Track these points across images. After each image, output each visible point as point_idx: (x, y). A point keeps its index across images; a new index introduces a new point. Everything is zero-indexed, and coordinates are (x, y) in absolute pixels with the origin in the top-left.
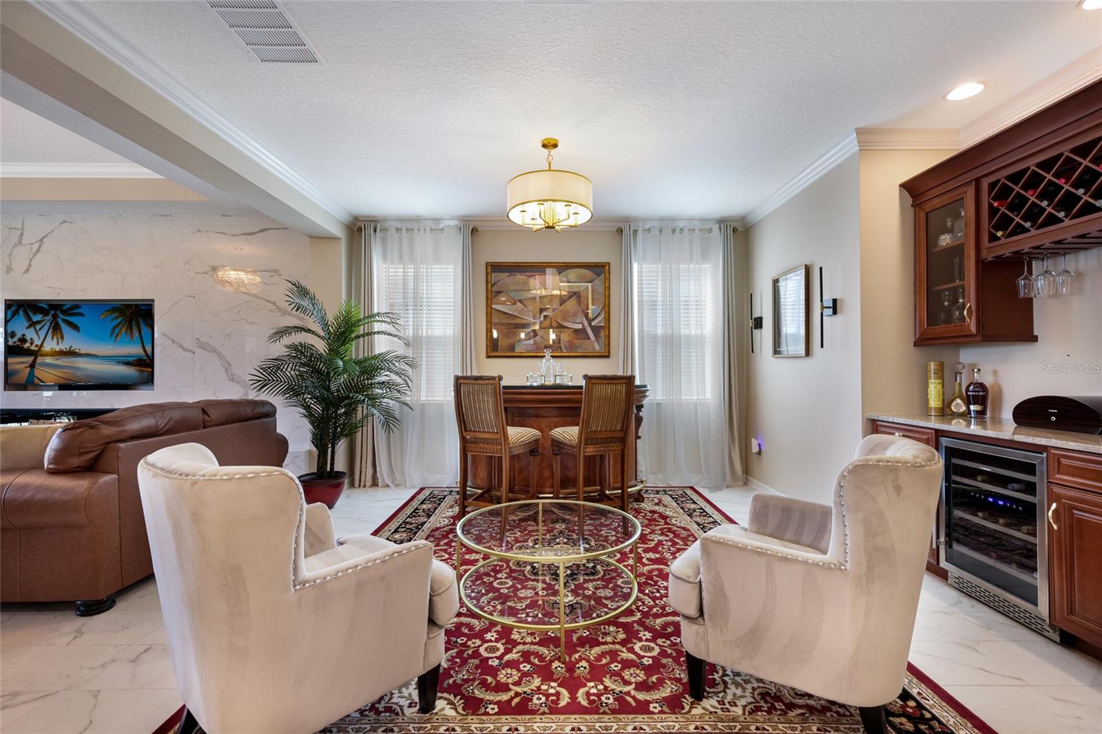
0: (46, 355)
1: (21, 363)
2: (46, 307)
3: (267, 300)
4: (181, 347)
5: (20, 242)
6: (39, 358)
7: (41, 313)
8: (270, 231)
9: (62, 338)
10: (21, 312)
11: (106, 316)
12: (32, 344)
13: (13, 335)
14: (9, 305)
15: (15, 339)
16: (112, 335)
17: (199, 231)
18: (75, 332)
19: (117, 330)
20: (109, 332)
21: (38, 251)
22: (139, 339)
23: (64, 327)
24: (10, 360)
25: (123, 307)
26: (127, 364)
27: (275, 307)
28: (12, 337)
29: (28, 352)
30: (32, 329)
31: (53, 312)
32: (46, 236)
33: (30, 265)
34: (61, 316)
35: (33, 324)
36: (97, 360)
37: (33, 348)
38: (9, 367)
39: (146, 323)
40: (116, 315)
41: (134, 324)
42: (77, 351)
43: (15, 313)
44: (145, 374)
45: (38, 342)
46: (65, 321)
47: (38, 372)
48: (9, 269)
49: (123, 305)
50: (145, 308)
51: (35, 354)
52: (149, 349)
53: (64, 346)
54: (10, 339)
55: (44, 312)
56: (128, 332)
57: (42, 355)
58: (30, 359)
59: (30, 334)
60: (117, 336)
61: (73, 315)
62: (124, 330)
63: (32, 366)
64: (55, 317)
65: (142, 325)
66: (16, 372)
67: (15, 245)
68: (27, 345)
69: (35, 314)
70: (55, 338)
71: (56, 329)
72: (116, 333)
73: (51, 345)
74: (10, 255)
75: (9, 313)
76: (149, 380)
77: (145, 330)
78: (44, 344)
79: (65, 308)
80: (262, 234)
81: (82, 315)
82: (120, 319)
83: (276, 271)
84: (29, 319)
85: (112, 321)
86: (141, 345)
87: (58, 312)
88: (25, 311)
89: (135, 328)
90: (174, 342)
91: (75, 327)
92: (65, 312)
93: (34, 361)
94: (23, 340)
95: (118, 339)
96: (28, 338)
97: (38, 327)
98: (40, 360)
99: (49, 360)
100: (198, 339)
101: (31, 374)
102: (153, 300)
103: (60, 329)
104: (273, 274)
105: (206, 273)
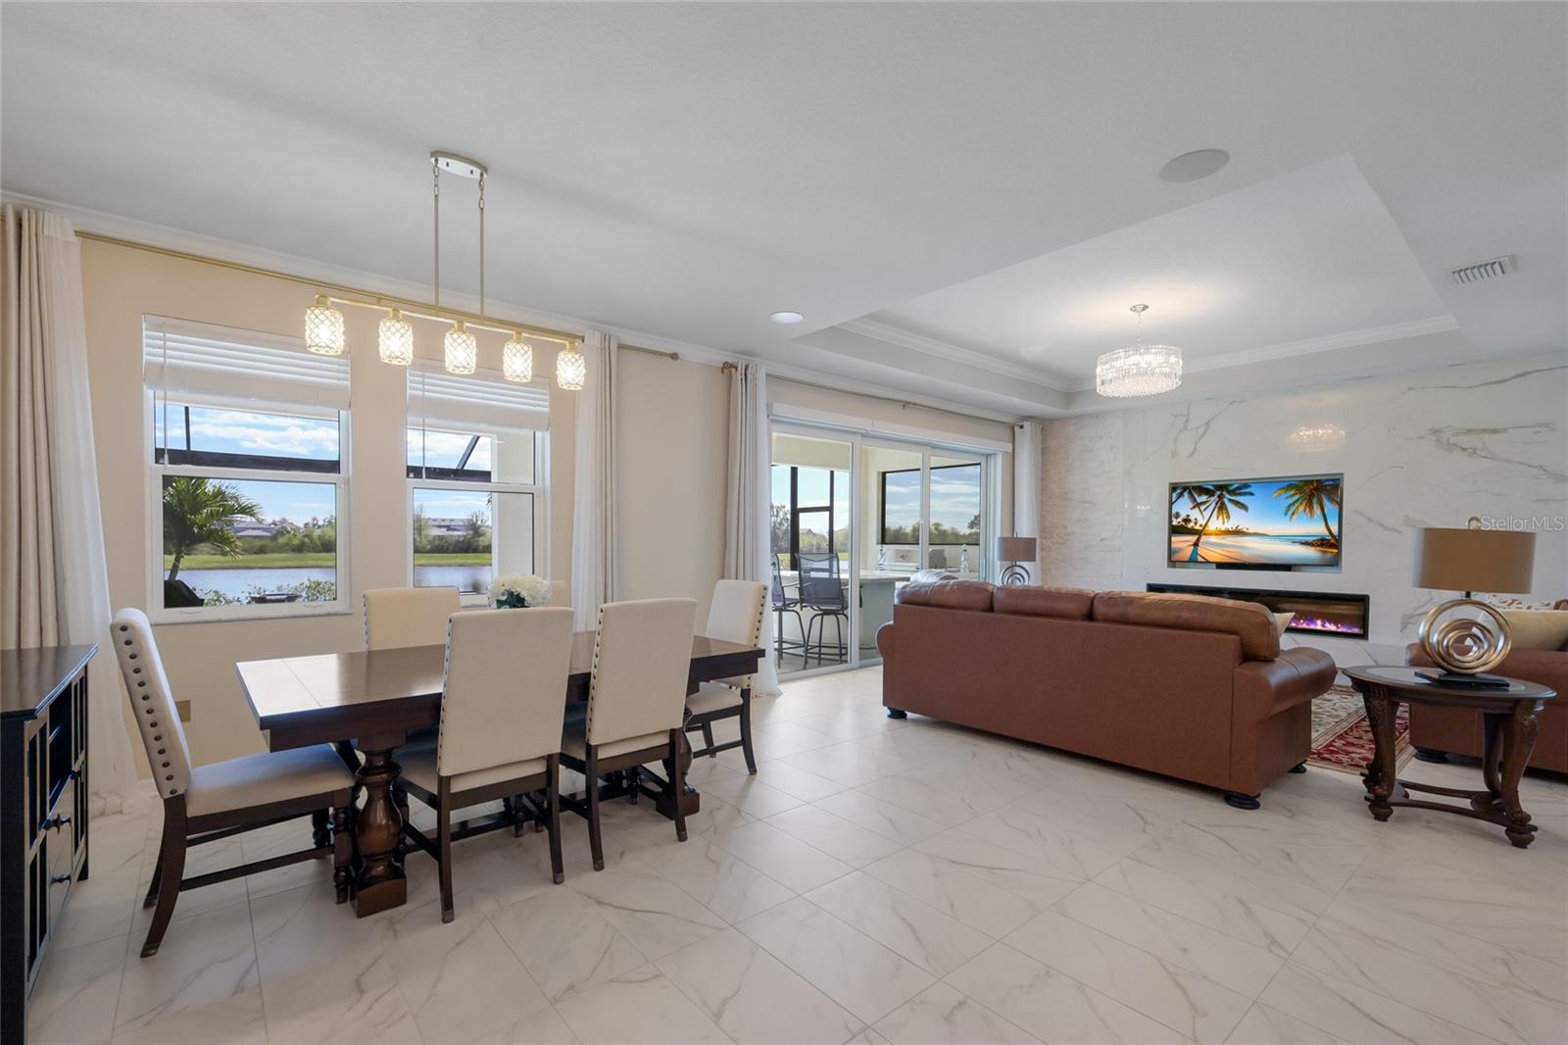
0: (1211, 534)
1: (1183, 543)
2: (1212, 488)
3: (1526, 464)
4: (1382, 525)
5: (1186, 428)
6: (1203, 537)
7: (1206, 494)
8: (1536, 374)
9: (1228, 517)
10: (1186, 494)
11: (1280, 494)
12: (1196, 524)
13: (1177, 515)
14: (1174, 488)
15: (1180, 519)
16: (1286, 514)
17: (1410, 389)
18: (1243, 511)
19: (1293, 509)
20: (1284, 510)
21: (1203, 435)
22: (1321, 517)
23: (1230, 506)
24: (1174, 539)
25: (1301, 484)
26: (1306, 543)
27: (1542, 472)
28: (1177, 518)
29: (1192, 532)
30: (1197, 509)
31: (1218, 493)
32: (1213, 419)
33: (1195, 449)
34: (1227, 496)
35: (1198, 505)
36: (1267, 539)
37: (1197, 527)
38: (1173, 546)
39: (1331, 500)
40: (1292, 492)
41: (1315, 501)
42: (1245, 530)
43: (1181, 495)
44: (1329, 555)
45: (1202, 522)
46: (1230, 500)
47: (1200, 550)
48: (1174, 454)
49: (1301, 481)
50: (1331, 483)
51: (1199, 533)
52: (1335, 529)
53: (1230, 525)
54: (1173, 519)
55: (1209, 492)
56: (1307, 510)
57: (1205, 534)
58: (1196, 537)
59: (1194, 514)
60: (1293, 514)
61: (1240, 494)
62: (1302, 508)
63: (1196, 544)
64: (1221, 497)
65: (1326, 502)
66: (1178, 550)
67: (1181, 431)
68: (1190, 526)
69: (1200, 495)
70: (1221, 518)
71: (1222, 508)
72: (1290, 513)
73: (1216, 524)
74: (1176, 440)
75: (1175, 495)
76: (1335, 562)
77: (1331, 508)
78: (1209, 523)
79: (1231, 488)
80: (1520, 379)
81: (1251, 494)
82: (1297, 497)
83: (1546, 425)
84: (1194, 500)
85: (1287, 499)
86: (1324, 523)
87: (1224, 493)
88: (1190, 493)
89: (1316, 508)
90: (1370, 520)
91: (1244, 507)
92: (1231, 492)
93: (1198, 540)
94: (1187, 520)
95: (1295, 517)
96: (1192, 518)
97: (1203, 507)
98: (1204, 539)
99: (1213, 539)
100: (1406, 516)
101: (1195, 552)
102: (1342, 474)
103: (1226, 509)
104: (1538, 429)
105: (1421, 437)
